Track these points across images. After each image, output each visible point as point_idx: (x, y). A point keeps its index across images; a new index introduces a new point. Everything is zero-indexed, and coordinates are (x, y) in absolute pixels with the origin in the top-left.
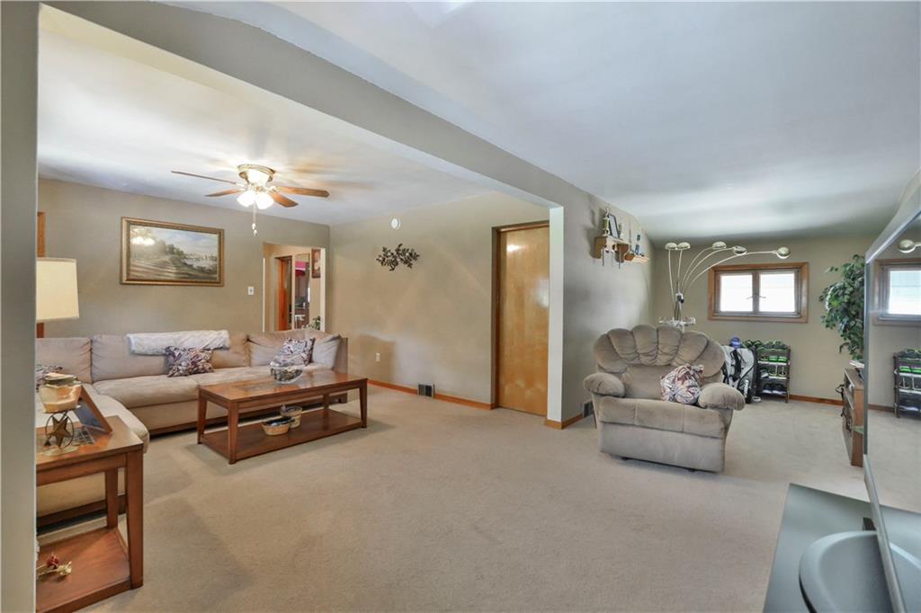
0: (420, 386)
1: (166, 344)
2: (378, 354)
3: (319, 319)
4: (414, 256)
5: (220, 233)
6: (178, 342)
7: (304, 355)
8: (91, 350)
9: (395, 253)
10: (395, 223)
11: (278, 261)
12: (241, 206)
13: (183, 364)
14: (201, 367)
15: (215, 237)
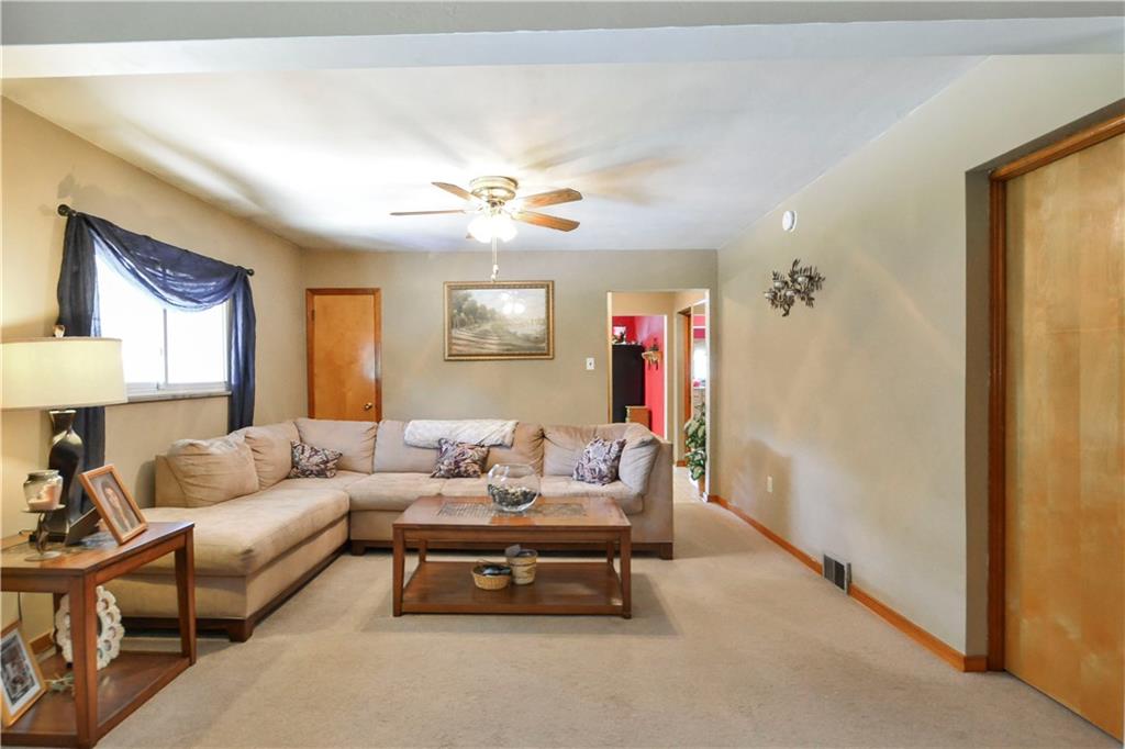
0: (827, 560)
1: (439, 435)
2: (770, 479)
3: (704, 404)
4: (814, 280)
5: (549, 287)
6: (454, 434)
7: (604, 467)
8: (375, 436)
9: (788, 279)
10: (786, 222)
11: (682, 316)
12: (478, 242)
13: (445, 463)
14: (463, 469)
15: (543, 291)
